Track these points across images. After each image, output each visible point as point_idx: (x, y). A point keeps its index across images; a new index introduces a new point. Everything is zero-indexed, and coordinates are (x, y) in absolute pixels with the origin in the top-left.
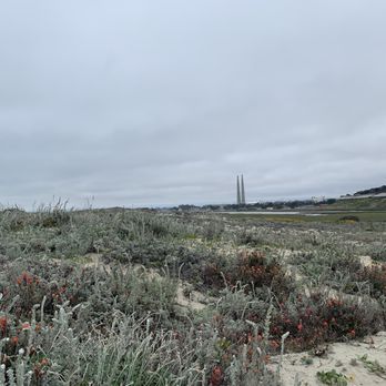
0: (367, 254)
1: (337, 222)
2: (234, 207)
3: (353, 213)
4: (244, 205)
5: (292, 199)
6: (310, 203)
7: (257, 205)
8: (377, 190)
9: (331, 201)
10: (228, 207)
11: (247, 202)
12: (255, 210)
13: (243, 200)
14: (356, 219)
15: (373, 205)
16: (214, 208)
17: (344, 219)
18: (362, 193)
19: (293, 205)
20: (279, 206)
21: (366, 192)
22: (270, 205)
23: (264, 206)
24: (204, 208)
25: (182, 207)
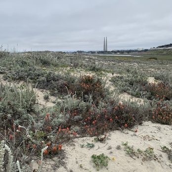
0: (153, 76)
1: (147, 60)
2: (102, 52)
3: (155, 56)
4: (107, 51)
5: (129, 49)
6: (136, 51)
7: (112, 52)
8: (167, 46)
9: (146, 50)
10: (99, 52)
11: (108, 50)
12: (111, 54)
13: (106, 49)
14: (156, 59)
15: (165, 53)
16: (93, 52)
17: (150, 58)
18: (160, 47)
19: (129, 52)
20: (122, 52)
21: (163, 46)
22: (118, 51)
23: (115, 52)
24: (88, 52)
25: (78, 52)
